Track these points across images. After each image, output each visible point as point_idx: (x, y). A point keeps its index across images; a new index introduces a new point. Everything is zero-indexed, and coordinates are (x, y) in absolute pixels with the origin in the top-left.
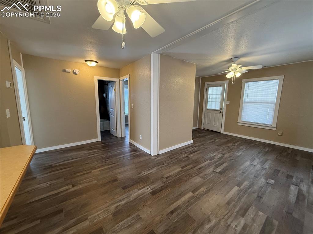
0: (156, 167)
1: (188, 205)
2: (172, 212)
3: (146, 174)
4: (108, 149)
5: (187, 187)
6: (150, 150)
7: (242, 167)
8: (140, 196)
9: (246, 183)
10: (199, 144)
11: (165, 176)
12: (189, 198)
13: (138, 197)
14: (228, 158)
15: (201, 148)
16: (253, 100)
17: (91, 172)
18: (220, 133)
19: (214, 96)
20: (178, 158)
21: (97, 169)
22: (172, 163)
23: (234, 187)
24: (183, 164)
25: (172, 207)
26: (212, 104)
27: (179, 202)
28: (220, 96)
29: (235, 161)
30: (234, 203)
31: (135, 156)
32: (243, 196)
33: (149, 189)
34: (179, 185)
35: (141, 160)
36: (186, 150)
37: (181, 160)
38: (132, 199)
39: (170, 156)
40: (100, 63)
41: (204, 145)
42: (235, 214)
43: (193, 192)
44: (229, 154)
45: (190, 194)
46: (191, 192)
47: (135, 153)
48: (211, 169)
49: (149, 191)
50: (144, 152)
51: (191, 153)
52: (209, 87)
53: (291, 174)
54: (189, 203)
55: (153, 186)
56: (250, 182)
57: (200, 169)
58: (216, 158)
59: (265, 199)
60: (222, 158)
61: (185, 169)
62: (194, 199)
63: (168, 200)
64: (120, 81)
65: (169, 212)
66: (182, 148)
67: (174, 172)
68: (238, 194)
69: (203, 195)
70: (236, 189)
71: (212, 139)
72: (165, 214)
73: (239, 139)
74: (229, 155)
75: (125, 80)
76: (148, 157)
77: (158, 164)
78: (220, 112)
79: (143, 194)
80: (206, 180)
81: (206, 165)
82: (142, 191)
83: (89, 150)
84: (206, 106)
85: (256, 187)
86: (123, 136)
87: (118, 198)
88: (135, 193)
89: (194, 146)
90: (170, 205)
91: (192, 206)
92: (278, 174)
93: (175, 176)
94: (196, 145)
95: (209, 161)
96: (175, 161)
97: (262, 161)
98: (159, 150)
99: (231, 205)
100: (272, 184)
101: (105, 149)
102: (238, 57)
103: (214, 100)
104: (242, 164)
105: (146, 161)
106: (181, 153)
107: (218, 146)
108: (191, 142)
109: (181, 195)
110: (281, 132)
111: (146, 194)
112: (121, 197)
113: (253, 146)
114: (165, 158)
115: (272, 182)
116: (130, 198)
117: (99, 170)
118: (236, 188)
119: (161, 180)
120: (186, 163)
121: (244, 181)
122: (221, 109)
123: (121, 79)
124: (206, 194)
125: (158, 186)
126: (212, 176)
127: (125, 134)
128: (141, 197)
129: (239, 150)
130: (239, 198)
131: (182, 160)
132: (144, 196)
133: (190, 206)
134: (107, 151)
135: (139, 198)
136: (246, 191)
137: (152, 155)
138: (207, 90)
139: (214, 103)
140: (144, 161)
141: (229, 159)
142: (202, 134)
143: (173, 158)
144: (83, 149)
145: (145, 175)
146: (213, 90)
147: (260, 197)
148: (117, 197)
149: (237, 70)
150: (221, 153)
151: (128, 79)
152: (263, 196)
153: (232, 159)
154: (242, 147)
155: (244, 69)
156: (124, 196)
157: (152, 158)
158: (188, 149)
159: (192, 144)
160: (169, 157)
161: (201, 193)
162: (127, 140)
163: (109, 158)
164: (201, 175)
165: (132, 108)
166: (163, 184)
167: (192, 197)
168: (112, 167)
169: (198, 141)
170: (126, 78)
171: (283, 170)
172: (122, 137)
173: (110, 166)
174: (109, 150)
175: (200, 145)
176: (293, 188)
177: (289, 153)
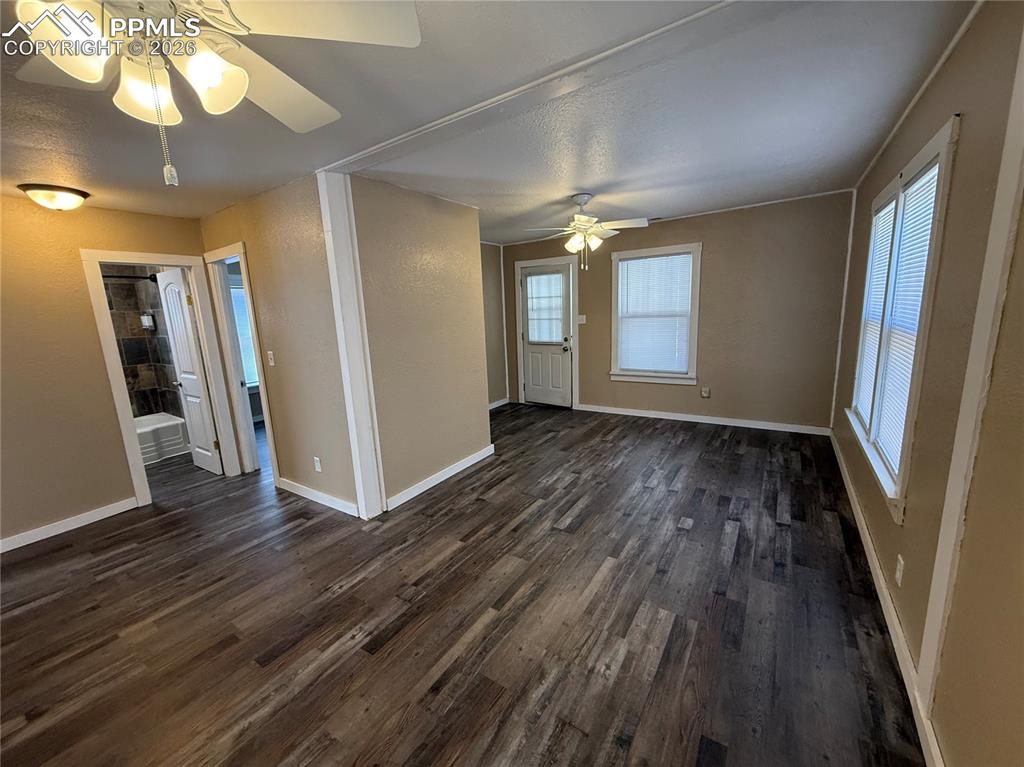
0: (379, 558)
1: (485, 649)
2: (436, 689)
3: (344, 588)
4: (190, 530)
5: (481, 595)
6: (356, 502)
7: (623, 501)
8: (326, 670)
9: (632, 543)
10: (510, 454)
11: (413, 579)
12: (487, 627)
13: (320, 675)
14: (591, 480)
15: (518, 465)
16: (640, 310)
17: (116, 637)
18: (569, 409)
19: (544, 303)
20: (451, 510)
21: (144, 618)
22: (432, 532)
23: (603, 561)
24: (466, 528)
25: (436, 673)
26: (539, 325)
27: (457, 650)
28: (558, 302)
29: (607, 486)
30: (603, 604)
31: (301, 534)
32: (624, 580)
33: (359, 637)
34: (456, 595)
35: (323, 543)
36: (472, 480)
37: (461, 516)
38: (297, 690)
39: (424, 509)
40: (99, 196)
41: (527, 453)
42: (605, 633)
43: (498, 604)
44: (594, 467)
45: (490, 614)
46: (490, 609)
47: (300, 525)
48: (547, 525)
49: (360, 642)
50: (332, 512)
51: (490, 487)
52: (526, 276)
53: (728, 493)
54: (487, 642)
55: (371, 625)
56: (642, 536)
57: (515, 530)
58: (560, 486)
59: (673, 574)
60: (573, 484)
61: (474, 541)
62: (500, 626)
63: (422, 651)
64: (205, 265)
65: (425, 690)
66: (461, 476)
67: (440, 558)
68: (614, 578)
69: (525, 607)
70: (610, 566)
71: (550, 431)
72: (415, 699)
73: (616, 419)
74: (591, 472)
75: (228, 262)
76: (352, 529)
77: (387, 545)
78: (565, 350)
79: (339, 659)
80: (534, 559)
81: (531, 515)
82: (332, 653)
83: (95, 551)
84: (525, 335)
85: (654, 549)
86: (248, 469)
87: (245, 703)
88: (308, 664)
89: (499, 462)
90: (429, 667)
91: (493, 651)
92: (700, 501)
93: (442, 573)
94: (503, 458)
95: (540, 502)
96: (442, 522)
97: (670, 472)
98: (387, 498)
99: (597, 612)
100: (688, 531)
101: (174, 533)
102: (591, 193)
103: (545, 315)
104: (625, 490)
105: (345, 543)
106: (461, 493)
107: (564, 450)
108: (490, 449)
109: (462, 626)
110: (708, 389)
111: (347, 656)
112: (256, 694)
113: (650, 437)
114: (407, 519)
115: (689, 523)
116: (290, 689)
117: (155, 622)
118: (610, 562)
119: (397, 596)
120: (476, 521)
121: (626, 537)
122: (566, 340)
123: (210, 257)
124: (532, 601)
125: (388, 617)
126: (548, 544)
127: (255, 458)
128: (329, 672)
129: (617, 453)
130: (614, 589)
131: (463, 514)
132: (343, 664)
133: (488, 652)
134: (184, 538)
135: (324, 676)
136: (632, 564)
137: (364, 517)
138: (524, 285)
139: (545, 324)
140: (336, 544)
141: (593, 483)
142: (522, 421)
143: (436, 513)
144: (67, 551)
145: (343, 594)
146: (538, 283)
147: (661, 572)
148: (238, 699)
149: (593, 230)
150: (572, 469)
151: (239, 258)
152: (669, 566)
153: (601, 483)
154: (623, 443)
155: (610, 228)
156: (268, 688)
157: (364, 528)
158: (480, 474)
159: (494, 457)
160: (422, 512)
161: (521, 601)
162: (269, 479)
163: (196, 564)
164: (519, 548)
165: (272, 364)
166: (405, 608)
167: (496, 623)
168: (208, 598)
169: (510, 444)
170: (233, 254)
171: (713, 487)
172: (247, 471)
173: (202, 593)
174: (194, 534)
175: (517, 457)
176: (730, 528)
177: (725, 440)
